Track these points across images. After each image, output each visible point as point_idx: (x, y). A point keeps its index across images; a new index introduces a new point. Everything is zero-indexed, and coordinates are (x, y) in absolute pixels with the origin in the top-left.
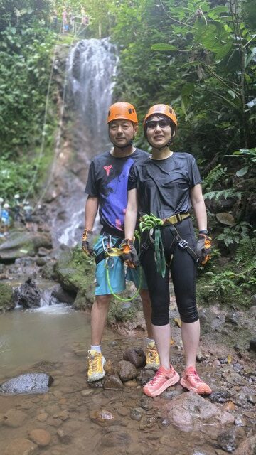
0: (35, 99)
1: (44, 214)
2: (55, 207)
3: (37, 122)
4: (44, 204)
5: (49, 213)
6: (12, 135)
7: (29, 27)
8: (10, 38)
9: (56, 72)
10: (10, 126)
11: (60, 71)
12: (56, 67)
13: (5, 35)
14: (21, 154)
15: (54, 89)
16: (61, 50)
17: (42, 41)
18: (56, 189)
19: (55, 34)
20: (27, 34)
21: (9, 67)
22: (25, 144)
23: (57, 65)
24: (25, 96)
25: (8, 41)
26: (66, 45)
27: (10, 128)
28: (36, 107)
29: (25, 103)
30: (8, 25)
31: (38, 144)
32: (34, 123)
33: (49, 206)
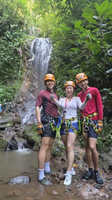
0: (16, 60)
1: (16, 108)
2: (21, 106)
3: (16, 69)
4: (17, 104)
5: (18, 108)
6: (5, 74)
7: (16, 31)
8: (7, 35)
9: (26, 50)
10: (5, 70)
11: (27, 50)
12: (26, 48)
13: (6, 34)
14: (8, 82)
15: (24, 57)
16: (29, 41)
17: (21, 37)
18: (22, 98)
19: (26, 35)
20: (15, 34)
21: (6, 47)
22: (10, 78)
23: (26, 47)
24: (12, 59)
25: (6, 37)
26: (31, 39)
27: (5, 71)
28: (16, 63)
29: (11, 61)
30: (7, 30)
31: (16, 78)
32: (15, 70)
33: (19, 105)
